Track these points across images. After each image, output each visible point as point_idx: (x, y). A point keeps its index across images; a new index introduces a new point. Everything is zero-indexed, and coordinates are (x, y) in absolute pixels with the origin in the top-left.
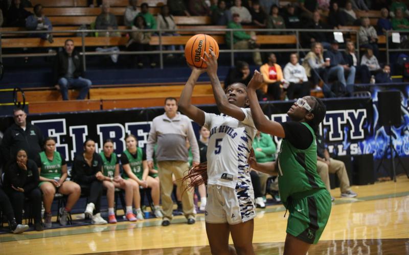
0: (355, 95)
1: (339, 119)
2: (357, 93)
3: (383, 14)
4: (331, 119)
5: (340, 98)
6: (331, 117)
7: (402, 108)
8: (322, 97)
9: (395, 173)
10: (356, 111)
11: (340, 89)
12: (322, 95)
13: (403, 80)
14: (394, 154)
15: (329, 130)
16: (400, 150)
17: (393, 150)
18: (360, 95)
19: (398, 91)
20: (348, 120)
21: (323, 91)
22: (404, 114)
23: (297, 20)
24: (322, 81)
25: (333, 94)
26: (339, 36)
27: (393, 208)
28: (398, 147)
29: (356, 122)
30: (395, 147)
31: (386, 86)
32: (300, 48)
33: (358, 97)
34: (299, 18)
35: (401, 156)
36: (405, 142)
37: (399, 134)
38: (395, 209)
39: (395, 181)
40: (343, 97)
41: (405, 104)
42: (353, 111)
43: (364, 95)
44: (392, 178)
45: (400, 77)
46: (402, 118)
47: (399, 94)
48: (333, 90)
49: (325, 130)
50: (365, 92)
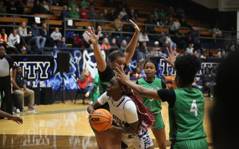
0: (44, 54)
1: (34, 67)
2: (46, 52)
3: (64, 8)
4: (29, 67)
5: (36, 55)
6: (30, 65)
7: (70, 62)
8: (26, 54)
9: (64, 99)
10: (44, 63)
11: (36, 50)
12: (26, 52)
13: (72, 47)
14: (64, 88)
15: (28, 73)
16: (68, 86)
17: (64, 86)
18: (47, 54)
19: (68, 52)
20: (39, 68)
21: (27, 50)
22: (71, 66)
24: (26, 45)
25: (32, 52)
26: (38, 20)
27: (63, 118)
28: (67, 85)
29: (44, 69)
30: (65, 84)
31: (62, 50)
32: (15, 25)
33: (46, 55)
34: (16, 8)
35: (68, 90)
36: (71, 82)
37: (68, 77)
38: (64, 119)
39: (64, 103)
40: (37, 54)
41: (72, 60)
42: (42, 63)
43: (49, 54)
44: (63, 102)
45: (71, 45)
46: (70, 68)
47: (69, 54)
48: (32, 50)
49: (26, 72)
50: (50, 52)
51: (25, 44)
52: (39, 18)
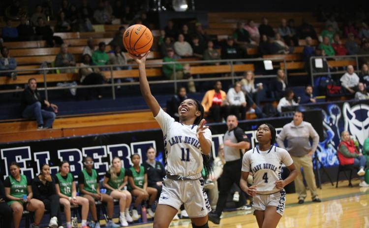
0: (283, 115)
2: (285, 113)
3: (307, 42)
5: (270, 118)
7: (324, 123)
8: (255, 118)
9: (320, 182)
11: (271, 110)
12: (254, 116)
13: (326, 100)
14: (319, 166)
16: (325, 161)
17: (318, 162)
18: (287, 115)
19: (319, 109)
21: (256, 113)
22: (326, 130)
23: (235, 52)
24: (254, 104)
25: (264, 115)
27: (320, 211)
28: (323, 159)
30: (320, 159)
31: (310, 106)
33: (285, 116)
34: (236, 50)
35: (325, 167)
36: (329, 154)
37: (323, 147)
38: (323, 212)
39: (321, 189)
40: (273, 117)
41: (327, 120)
43: (290, 114)
44: (319, 186)
45: (324, 97)
46: (324, 132)
47: (320, 112)
48: (264, 111)
50: (291, 112)
51: (252, 104)
52: (270, 62)
